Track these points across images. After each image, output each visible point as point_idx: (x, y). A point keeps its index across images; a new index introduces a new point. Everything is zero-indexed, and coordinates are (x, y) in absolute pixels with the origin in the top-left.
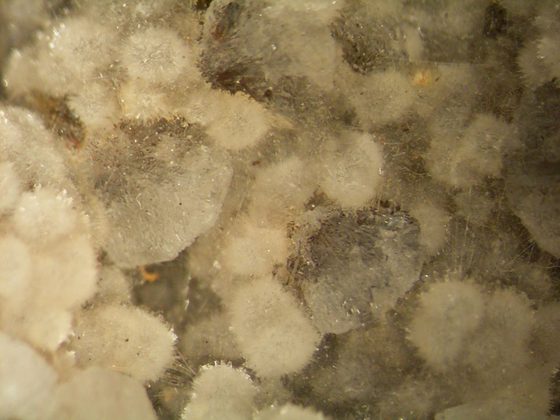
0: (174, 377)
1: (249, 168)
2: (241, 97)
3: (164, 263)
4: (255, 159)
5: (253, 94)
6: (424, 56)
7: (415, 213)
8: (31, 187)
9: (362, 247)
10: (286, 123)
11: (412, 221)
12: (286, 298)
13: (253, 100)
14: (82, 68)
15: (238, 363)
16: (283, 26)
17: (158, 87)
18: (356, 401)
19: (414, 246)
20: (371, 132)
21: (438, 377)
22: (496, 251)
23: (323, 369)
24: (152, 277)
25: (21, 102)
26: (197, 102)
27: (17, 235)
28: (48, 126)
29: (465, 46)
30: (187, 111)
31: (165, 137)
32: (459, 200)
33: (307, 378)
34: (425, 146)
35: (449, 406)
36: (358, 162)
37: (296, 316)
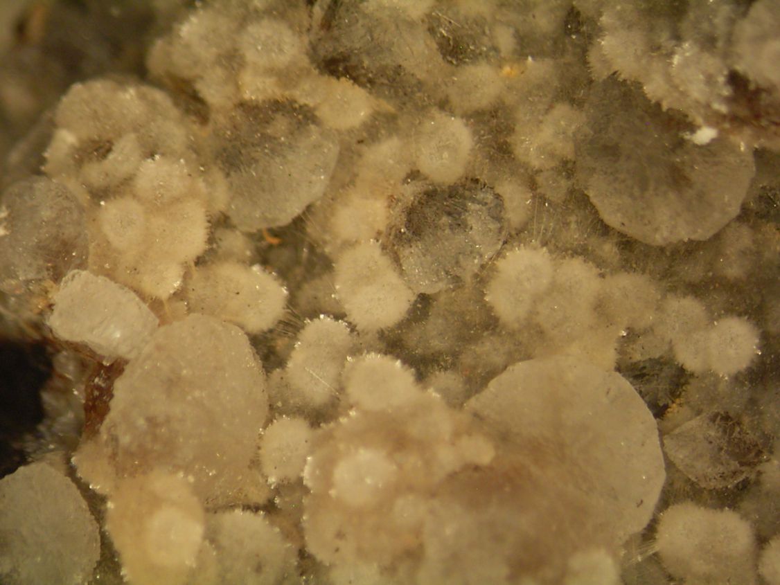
0: (286, 328)
1: (355, 146)
2: (345, 83)
3: (281, 228)
4: (360, 138)
5: (355, 80)
6: (515, 51)
7: (499, 190)
8: (152, 155)
9: (450, 217)
10: (388, 107)
11: (498, 196)
12: (383, 262)
13: (356, 86)
14: (207, 53)
15: (339, 316)
16: (377, 20)
17: (270, 71)
18: (440, 353)
19: (498, 219)
20: (462, 117)
21: (512, 334)
22: (573, 226)
23: (414, 324)
24: (275, 241)
25: (158, 84)
26: (306, 85)
27: (134, 196)
28: (176, 104)
29: (549, 43)
30: (297, 93)
31: (278, 116)
32: (540, 179)
33: (400, 332)
34: (511, 130)
35: (521, 360)
36: (448, 143)
37: (392, 277)
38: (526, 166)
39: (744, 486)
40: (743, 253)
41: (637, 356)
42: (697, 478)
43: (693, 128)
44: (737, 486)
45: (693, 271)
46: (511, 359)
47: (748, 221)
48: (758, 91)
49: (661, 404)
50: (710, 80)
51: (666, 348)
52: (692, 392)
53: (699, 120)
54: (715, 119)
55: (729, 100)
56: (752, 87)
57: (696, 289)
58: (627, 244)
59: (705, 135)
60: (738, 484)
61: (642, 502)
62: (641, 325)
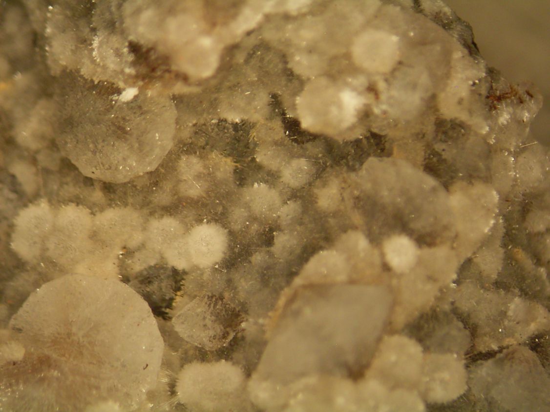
38: (27, 149)
39: (236, 343)
40: (198, 177)
41: (138, 266)
42: (200, 344)
43: (119, 91)
44: (230, 344)
45: (163, 197)
46: (37, 284)
47: (195, 153)
48: (149, 50)
49: (167, 298)
50: (118, 53)
51: (158, 256)
52: (188, 284)
53: (121, 85)
54: (132, 81)
55: (134, 64)
56: (144, 50)
57: (169, 210)
58: (108, 188)
59: (129, 94)
60: (231, 341)
61: (147, 365)
62: (133, 244)
